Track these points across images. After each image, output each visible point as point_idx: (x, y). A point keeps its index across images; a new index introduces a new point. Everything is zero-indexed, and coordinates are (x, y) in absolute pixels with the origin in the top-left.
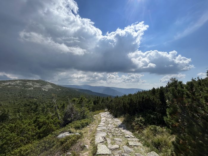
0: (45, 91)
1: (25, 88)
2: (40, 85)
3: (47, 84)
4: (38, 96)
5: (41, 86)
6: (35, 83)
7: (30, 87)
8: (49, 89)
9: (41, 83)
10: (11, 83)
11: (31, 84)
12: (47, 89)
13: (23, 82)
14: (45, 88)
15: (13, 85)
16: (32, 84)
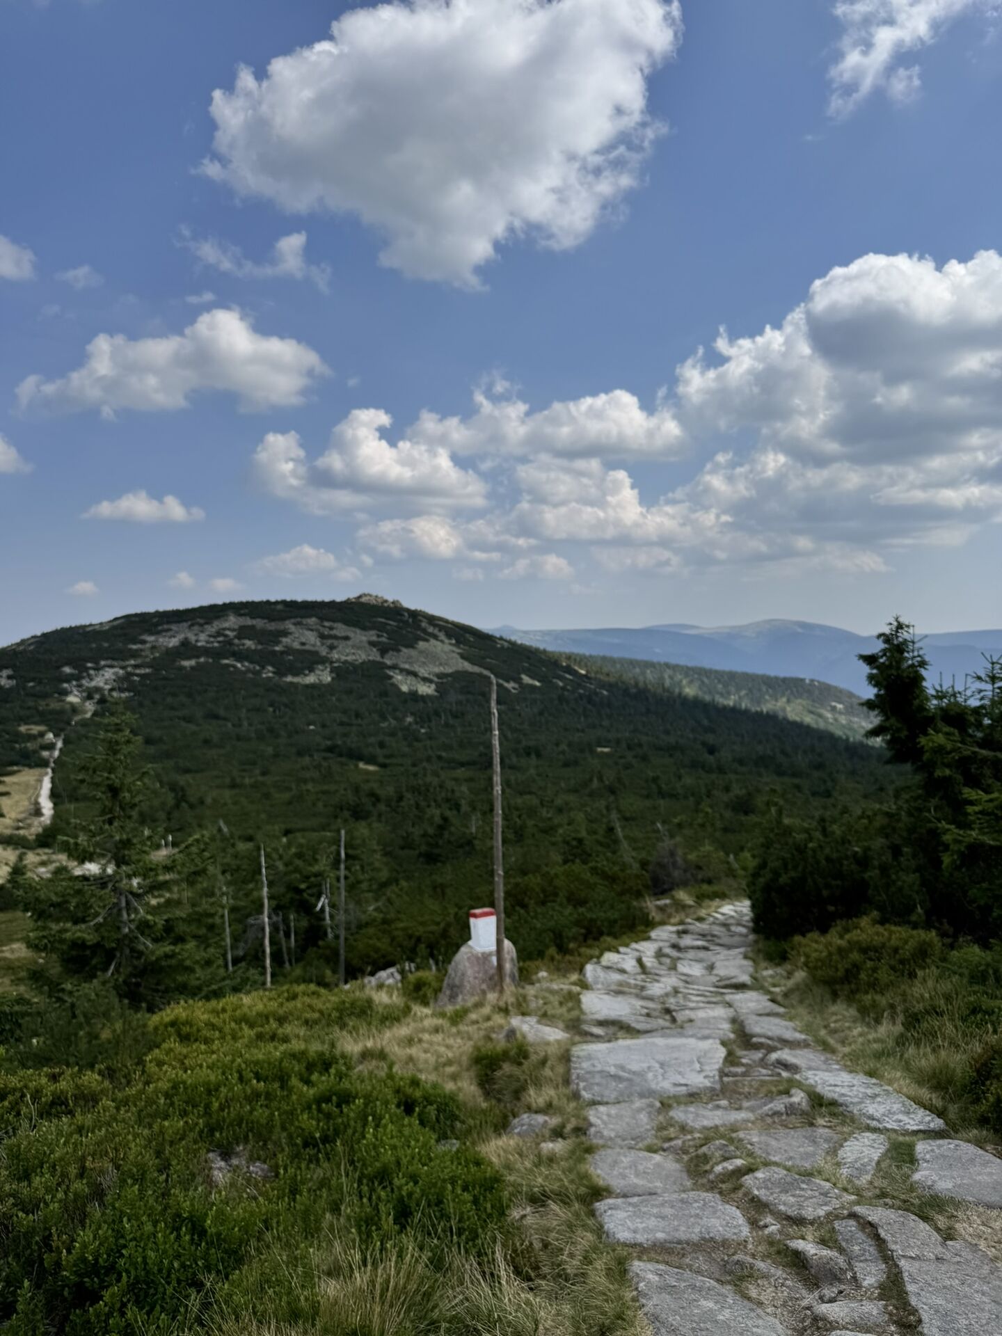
0: (414, 696)
1: (280, 673)
2: (372, 644)
3: (427, 636)
4: (382, 745)
5: (383, 652)
6: (341, 629)
7: (310, 660)
8: (440, 676)
9: (381, 628)
10: (192, 638)
11: (311, 638)
12: (425, 680)
13: (259, 623)
14: (415, 674)
15: (206, 651)
16: (322, 637)
